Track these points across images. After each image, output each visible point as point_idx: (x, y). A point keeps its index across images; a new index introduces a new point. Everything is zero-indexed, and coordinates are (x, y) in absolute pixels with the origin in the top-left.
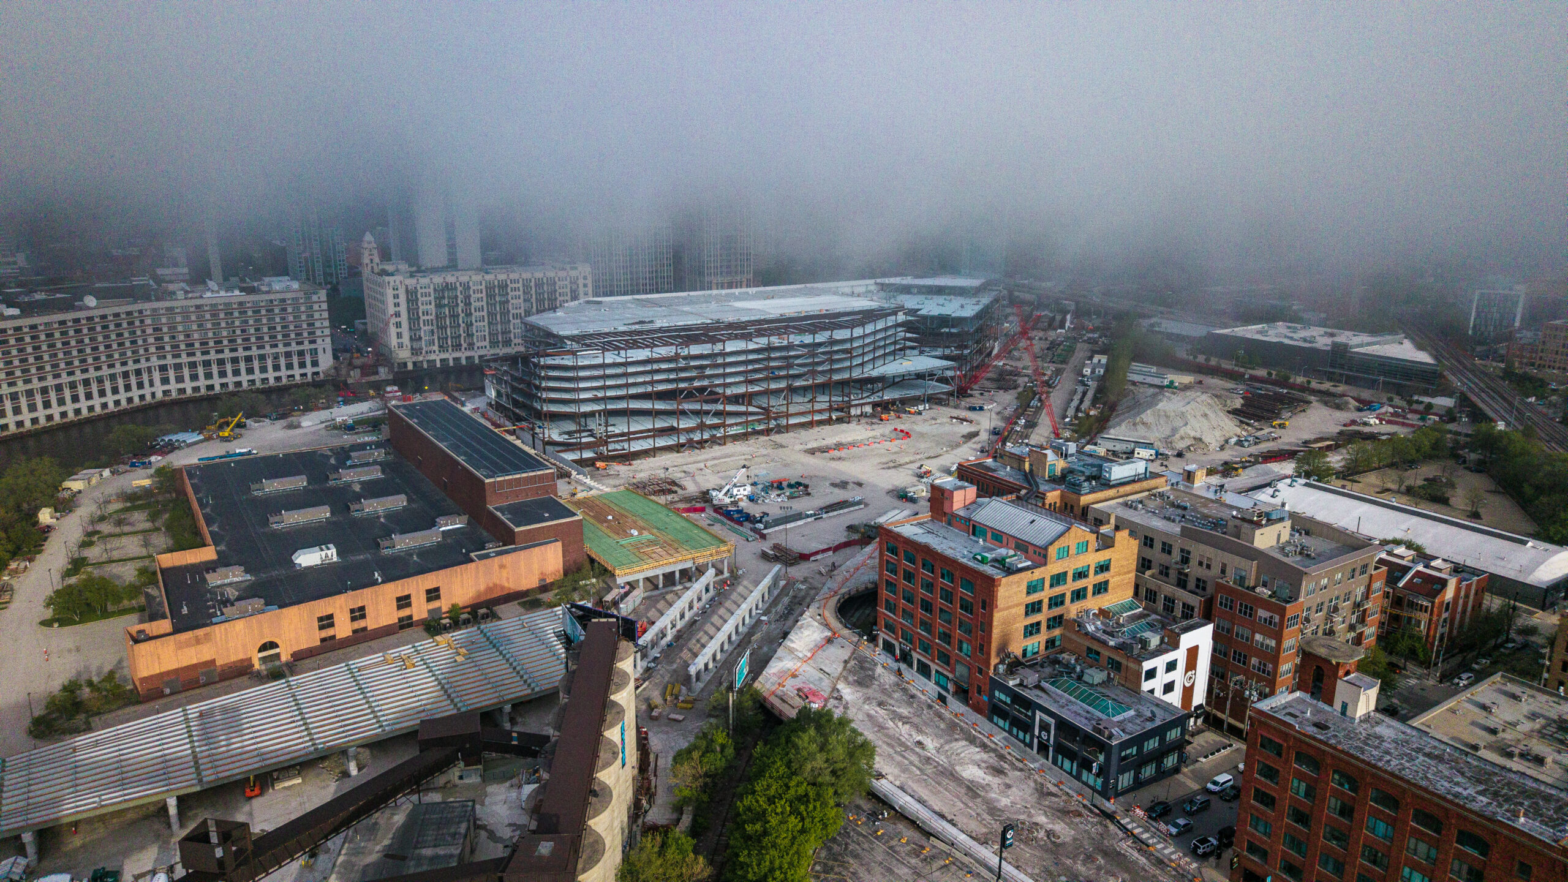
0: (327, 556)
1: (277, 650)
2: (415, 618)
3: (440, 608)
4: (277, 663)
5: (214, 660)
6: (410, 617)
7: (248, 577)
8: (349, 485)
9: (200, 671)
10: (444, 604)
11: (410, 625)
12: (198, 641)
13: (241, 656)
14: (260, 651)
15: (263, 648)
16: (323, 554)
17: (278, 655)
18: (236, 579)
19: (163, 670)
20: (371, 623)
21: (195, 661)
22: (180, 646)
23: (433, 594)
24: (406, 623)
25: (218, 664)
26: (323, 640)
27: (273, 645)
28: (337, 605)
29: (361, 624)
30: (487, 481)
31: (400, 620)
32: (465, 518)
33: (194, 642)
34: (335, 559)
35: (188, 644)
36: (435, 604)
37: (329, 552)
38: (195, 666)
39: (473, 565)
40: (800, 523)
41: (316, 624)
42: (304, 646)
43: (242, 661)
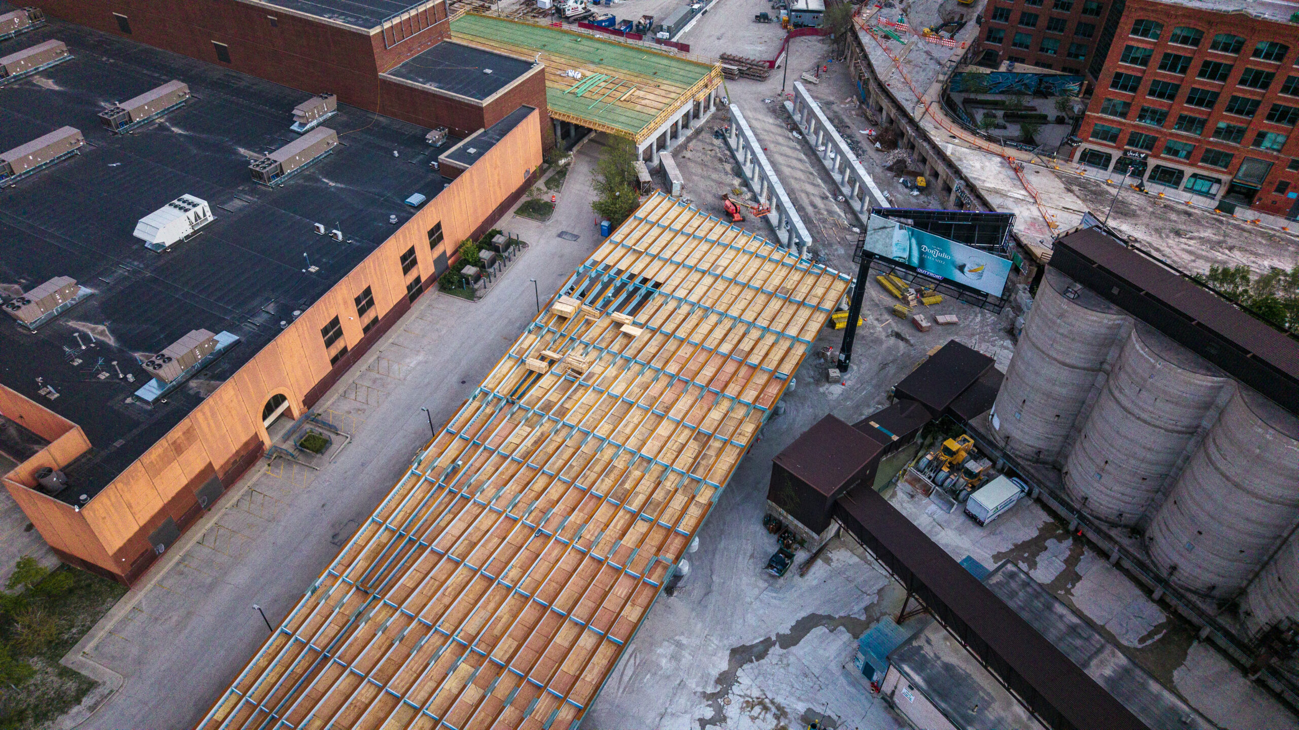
0: (197, 217)
1: (285, 405)
2: (423, 279)
3: (445, 252)
4: (289, 425)
5: (210, 464)
6: (418, 280)
7: (84, 291)
8: (26, 80)
9: (195, 491)
10: (447, 246)
11: (420, 291)
12: (178, 449)
13: (244, 439)
14: (264, 418)
15: (269, 409)
16: (191, 214)
17: (287, 413)
18: (68, 302)
19: (142, 522)
20: (380, 310)
21: (184, 481)
22: (154, 471)
23: (435, 235)
24: (415, 291)
25: (216, 467)
26: (334, 361)
27: (278, 400)
28: (340, 301)
29: (370, 315)
30: (373, 32)
31: (409, 288)
32: (333, 100)
33: (172, 454)
34: (211, 219)
35: (166, 461)
36: (440, 249)
37: (199, 210)
38: (186, 489)
39: (465, 176)
40: (693, 22)
41: (321, 340)
42: (315, 380)
43: (247, 444)
